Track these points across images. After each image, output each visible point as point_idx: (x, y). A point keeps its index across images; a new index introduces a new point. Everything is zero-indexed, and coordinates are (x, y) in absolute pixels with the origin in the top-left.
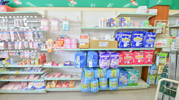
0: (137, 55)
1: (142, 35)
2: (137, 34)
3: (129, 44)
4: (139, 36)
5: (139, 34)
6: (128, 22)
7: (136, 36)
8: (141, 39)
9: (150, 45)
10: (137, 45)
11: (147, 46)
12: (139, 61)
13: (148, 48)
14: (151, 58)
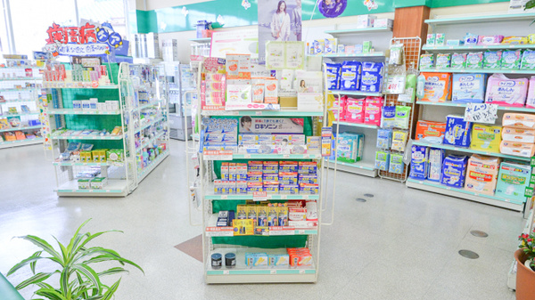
0: (351, 104)
1: (354, 67)
2: (347, 67)
3: (334, 84)
4: (350, 70)
5: (349, 67)
6: (334, 46)
7: (344, 70)
8: (353, 76)
9: (368, 87)
10: (347, 85)
11: (364, 88)
12: (354, 117)
13: (367, 92)
14: (374, 113)
